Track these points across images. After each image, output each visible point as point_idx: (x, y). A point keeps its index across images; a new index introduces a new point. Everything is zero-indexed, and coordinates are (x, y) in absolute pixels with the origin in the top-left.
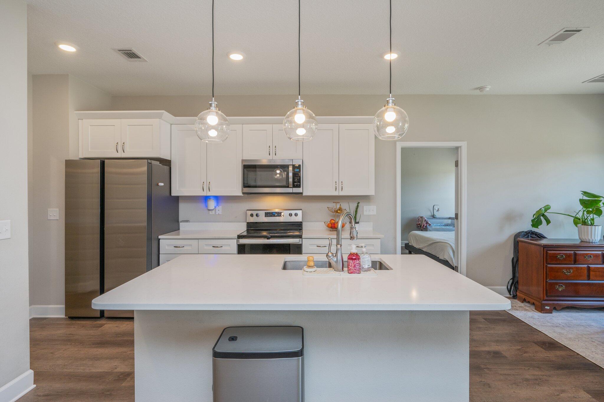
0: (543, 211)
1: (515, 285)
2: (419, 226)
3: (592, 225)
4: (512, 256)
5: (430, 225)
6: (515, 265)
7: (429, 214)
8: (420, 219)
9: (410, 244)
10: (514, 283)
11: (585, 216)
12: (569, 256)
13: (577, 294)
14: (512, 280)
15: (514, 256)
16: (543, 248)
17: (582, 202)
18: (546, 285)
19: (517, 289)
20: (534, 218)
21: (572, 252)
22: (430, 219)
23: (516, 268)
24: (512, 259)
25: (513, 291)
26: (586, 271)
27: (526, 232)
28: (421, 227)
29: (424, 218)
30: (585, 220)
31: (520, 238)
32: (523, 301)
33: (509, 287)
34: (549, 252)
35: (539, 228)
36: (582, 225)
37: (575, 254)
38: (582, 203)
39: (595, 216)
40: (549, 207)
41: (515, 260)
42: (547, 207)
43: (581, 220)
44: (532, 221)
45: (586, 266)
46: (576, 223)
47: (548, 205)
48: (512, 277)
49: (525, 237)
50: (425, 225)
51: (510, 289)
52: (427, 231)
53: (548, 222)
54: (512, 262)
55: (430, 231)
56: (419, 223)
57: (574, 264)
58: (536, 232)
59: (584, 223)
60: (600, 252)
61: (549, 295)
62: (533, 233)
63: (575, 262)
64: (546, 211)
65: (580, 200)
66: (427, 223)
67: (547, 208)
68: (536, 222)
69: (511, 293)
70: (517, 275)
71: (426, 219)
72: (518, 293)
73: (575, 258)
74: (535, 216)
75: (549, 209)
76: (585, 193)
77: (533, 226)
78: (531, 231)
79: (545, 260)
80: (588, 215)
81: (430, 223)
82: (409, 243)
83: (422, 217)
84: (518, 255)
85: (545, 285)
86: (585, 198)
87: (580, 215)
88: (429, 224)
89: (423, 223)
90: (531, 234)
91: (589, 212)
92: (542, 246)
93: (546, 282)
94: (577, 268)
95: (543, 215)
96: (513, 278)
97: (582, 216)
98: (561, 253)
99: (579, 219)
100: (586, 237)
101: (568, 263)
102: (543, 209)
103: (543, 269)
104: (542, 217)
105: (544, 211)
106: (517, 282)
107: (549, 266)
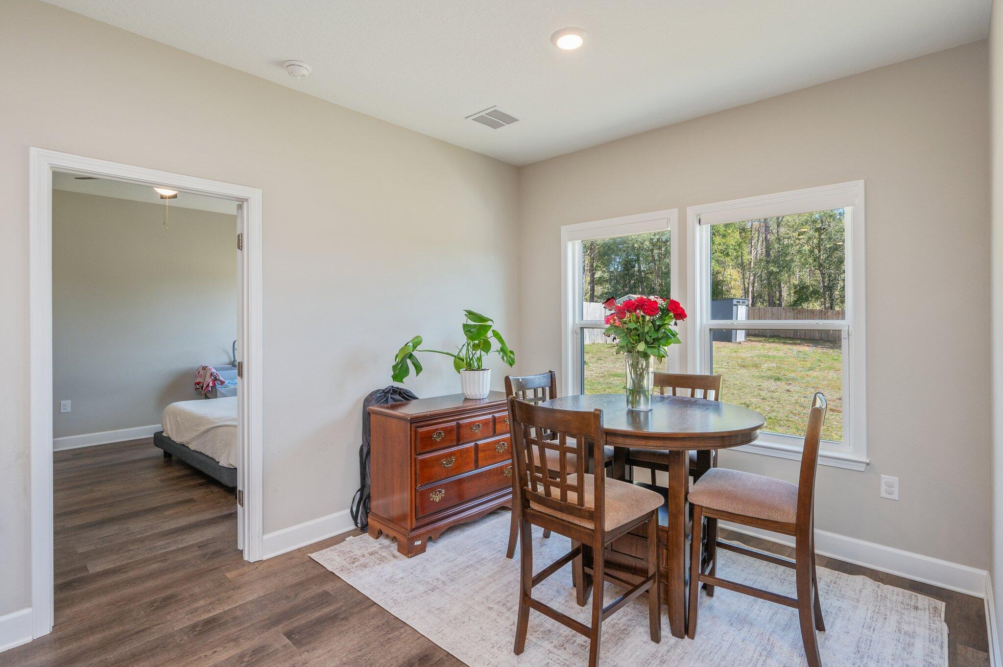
0: (411, 351)
1: (364, 504)
2: (198, 387)
3: (479, 369)
4: (360, 443)
5: (222, 383)
6: (366, 460)
7: (225, 359)
8: (202, 372)
9: (164, 434)
10: (364, 499)
11: (470, 353)
12: (448, 431)
13: (462, 499)
14: (359, 492)
15: (363, 441)
16: (411, 423)
17: (467, 328)
18: (415, 498)
19: (368, 511)
20: (396, 362)
21: (454, 423)
22: (223, 369)
23: (367, 467)
24: (360, 450)
25: (361, 516)
26: (473, 453)
27: (384, 390)
28: (202, 389)
29: (210, 369)
30: (470, 361)
31: (372, 405)
32: (379, 534)
33: (354, 509)
34: (421, 430)
35: (404, 382)
36: (466, 370)
37: (459, 426)
38: (466, 331)
39: (483, 353)
40: (420, 339)
41: (365, 450)
42: (416, 340)
43: (465, 362)
44: (394, 367)
45: (472, 444)
46: (458, 368)
47: (417, 337)
48: (359, 487)
49: (383, 400)
50: (211, 384)
51: (356, 512)
52: (216, 397)
53: (418, 369)
54: (360, 455)
55: (224, 396)
56: (199, 380)
57: (458, 445)
58: (401, 389)
59: (470, 367)
60: (490, 416)
61: (420, 515)
62: (394, 391)
63: (459, 442)
64: (414, 347)
65: (465, 326)
66: (216, 379)
67: (417, 342)
68: (400, 372)
69: (359, 521)
70: (369, 481)
71: (214, 370)
72: (369, 520)
73: (458, 433)
74: (397, 360)
75: (419, 343)
76: (470, 314)
77: (395, 378)
78: (393, 387)
79: (413, 448)
80: (474, 352)
81: (223, 380)
82: (162, 432)
83: (204, 368)
84: (370, 440)
85: (413, 499)
86: (471, 322)
87: (463, 354)
88: (220, 381)
89: (206, 380)
90: (391, 394)
91: (475, 347)
92: (408, 421)
93: (415, 491)
94: (461, 451)
95: (411, 356)
96: (362, 490)
97: (466, 354)
98: (437, 430)
99: (463, 360)
100: (471, 393)
101: (448, 444)
102: (410, 344)
103: (411, 467)
104: (408, 361)
105: (411, 348)
106: (369, 497)
107: (420, 457)
